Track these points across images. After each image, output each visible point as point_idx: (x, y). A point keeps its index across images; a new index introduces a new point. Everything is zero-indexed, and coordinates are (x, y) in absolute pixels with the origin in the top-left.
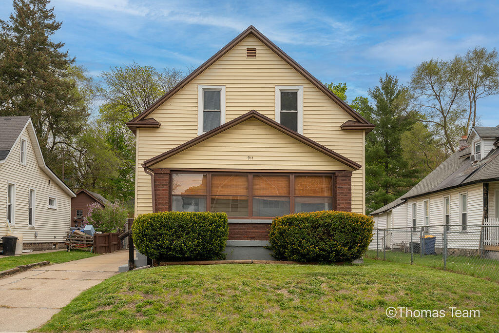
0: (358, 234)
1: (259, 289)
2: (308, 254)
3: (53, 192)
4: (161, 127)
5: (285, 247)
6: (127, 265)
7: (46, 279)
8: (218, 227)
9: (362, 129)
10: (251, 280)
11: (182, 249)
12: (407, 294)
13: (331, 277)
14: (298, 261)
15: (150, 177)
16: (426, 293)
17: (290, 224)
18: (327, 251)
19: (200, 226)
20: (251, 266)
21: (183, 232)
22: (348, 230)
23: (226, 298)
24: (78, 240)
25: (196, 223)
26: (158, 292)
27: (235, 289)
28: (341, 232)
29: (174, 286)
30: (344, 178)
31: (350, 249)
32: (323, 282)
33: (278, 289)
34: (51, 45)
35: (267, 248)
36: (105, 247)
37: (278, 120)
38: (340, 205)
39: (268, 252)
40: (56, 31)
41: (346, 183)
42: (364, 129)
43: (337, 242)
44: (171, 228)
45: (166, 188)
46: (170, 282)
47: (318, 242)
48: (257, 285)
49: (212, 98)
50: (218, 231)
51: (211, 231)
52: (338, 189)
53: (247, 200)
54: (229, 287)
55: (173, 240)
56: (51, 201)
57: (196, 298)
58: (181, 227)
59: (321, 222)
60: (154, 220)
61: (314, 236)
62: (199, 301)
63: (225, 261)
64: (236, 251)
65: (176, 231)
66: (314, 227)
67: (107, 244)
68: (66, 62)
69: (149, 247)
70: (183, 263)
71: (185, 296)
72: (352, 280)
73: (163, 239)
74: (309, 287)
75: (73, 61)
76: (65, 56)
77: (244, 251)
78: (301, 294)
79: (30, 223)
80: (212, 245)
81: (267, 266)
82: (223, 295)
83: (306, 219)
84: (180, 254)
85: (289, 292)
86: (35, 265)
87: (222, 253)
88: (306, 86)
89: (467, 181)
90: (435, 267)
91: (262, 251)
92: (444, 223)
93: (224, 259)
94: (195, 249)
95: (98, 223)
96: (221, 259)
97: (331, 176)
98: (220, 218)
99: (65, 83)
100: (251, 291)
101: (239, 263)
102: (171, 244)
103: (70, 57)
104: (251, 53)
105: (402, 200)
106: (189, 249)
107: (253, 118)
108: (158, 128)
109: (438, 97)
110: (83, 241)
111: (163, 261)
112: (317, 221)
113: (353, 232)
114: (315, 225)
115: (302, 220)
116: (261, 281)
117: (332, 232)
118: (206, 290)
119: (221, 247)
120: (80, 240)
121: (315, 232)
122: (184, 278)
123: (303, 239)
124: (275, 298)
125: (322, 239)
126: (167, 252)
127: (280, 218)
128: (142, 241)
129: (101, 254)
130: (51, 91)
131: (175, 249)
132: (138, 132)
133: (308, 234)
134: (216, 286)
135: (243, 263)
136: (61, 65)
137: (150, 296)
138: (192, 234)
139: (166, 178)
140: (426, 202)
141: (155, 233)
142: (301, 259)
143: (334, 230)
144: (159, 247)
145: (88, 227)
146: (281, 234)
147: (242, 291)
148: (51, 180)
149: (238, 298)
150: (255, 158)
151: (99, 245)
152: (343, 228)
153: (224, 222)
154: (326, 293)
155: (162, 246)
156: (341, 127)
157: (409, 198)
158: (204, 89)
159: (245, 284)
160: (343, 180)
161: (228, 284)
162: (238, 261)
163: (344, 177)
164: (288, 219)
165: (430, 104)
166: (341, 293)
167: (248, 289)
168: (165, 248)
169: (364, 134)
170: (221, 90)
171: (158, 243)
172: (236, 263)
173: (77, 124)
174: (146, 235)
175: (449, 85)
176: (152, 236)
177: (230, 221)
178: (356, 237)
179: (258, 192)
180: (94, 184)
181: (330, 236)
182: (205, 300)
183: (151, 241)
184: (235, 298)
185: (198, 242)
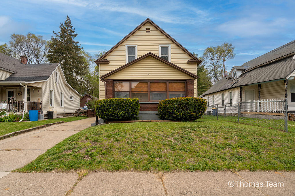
0: (201, 107)
1: (157, 138)
2: (177, 117)
3: (72, 94)
4: (110, 63)
5: (166, 114)
6: (95, 123)
7: (55, 130)
8: (135, 105)
9: (196, 63)
10: (152, 132)
11: (118, 116)
12: (240, 139)
13: (194, 129)
14: (172, 120)
15: (104, 83)
16: (250, 138)
17: (169, 103)
18: (186, 115)
19: (126, 105)
20: (151, 123)
21: (118, 107)
22: (196, 105)
23: (139, 143)
24: (81, 112)
25: (124, 103)
26: (101, 140)
27: (145, 138)
28: (193, 106)
29: (110, 137)
30: (191, 83)
31: (196, 114)
32: (191, 132)
33: (168, 137)
34: (74, 42)
35: (157, 114)
36: (92, 115)
37: (160, 56)
38: (189, 95)
39: (158, 116)
40: (76, 37)
42: (197, 63)
43: (191, 111)
44: (113, 106)
45: (111, 88)
46: (108, 134)
47: (181, 111)
48: (156, 135)
49: (131, 50)
50: (135, 107)
51: (132, 107)
52: (188, 88)
53: (148, 93)
54: (141, 137)
55: (114, 112)
56: (71, 98)
57: (122, 144)
58: (117, 105)
59: (183, 102)
60: (104, 102)
61: (180, 108)
62: (124, 146)
63: (138, 121)
64: (143, 116)
65: (115, 108)
66: (180, 104)
67: (93, 114)
68: (80, 49)
69: (102, 115)
70: (119, 122)
71: (116, 143)
72: (206, 131)
73: (109, 111)
74: (185, 136)
75: (82, 48)
76: (80, 46)
77: (147, 116)
78: (182, 140)
79: (61, 106)
80: (132, 113)
81: (159, 123)
82: (137, 142)
83: (176, 100)
84: (117, 118)
85: (174, 139)
86: (56, 123)
87: (137, 117)
88: (171, 44)
89: (233, 87)
90: (231, 122)
91: (155, 116)
92: (229, 103)
93: (138, 120)
94: (124, 116)
95: (90, 106)
96: (136, 120)
97: (185, 82)
98: (136, 101)
99: (79, 56)
100: (153, 138)
101: (145, 122)
102: (113, 113)
103: (81, 47)
104: (148, 30)
105: (203, 95)
106: (121, 115)
107: (150, 56)
108: (108, 63)
109: (212, 60)
110: (83, 112)
111: (109, 121)
112: (181, 101)
113: (198, 106)
114: (180, 103)
115: (174, 101)
116: (158, 132)
117: (188, 107)
118: (128, 139)
119: (136, 114)
120: (82, 112)
121: (180, 107)
122: (117, 131)
123: (175, 110)
124: (167, 143)
125: (183, 110)
126: (111, 117)
127: (164, 101)
128: (99, 112)
129: (90, 117)
130: (74, 59)
131: (115, 115)
132: (100, 65)
133: (177, 108)
134: (133, 136)
135: (147, 122)
136: (78, 50)
137: (96, 143)
138: (122, 109)
139: (111, 84)
140: (214, 96)
141: (105, 108)
142: (173, 119)
143: (190, 105)
144: (107, 115)
145: (85, 107)
146: (164, 108)
147: (149, 139)
148: (70, 89)
149: (147, 144)
150: (151, 74)
151: (89, 114)
152: (194, 104)
153: (138, 103)
154: (195, 139)
155: (108, 114)
156: (187, 62)
157: (206, 95)
158: (128, 47)
159: (149, 134)
160: (190, 84)
161: (140, 134)
162: (144, 120)
164: (168, 101)
165: (210, 62)
166: (203, 139)
167: (151, 138)
168: (110, 115)
169: (197, 65)
170: (135, 47)
171: (107, 113)
172: (143, 121)
173: (85, 71)
174: (101, 109)
175: (216, 55)
176: (104, 109)
177: (140, 102)
178: (199, 109)
179: (153, 89)
180: (93, 93)
181: (187, 108)
182: (127, 145)
183: (103, 112)
184: (145, 144)
185: (125, 112)
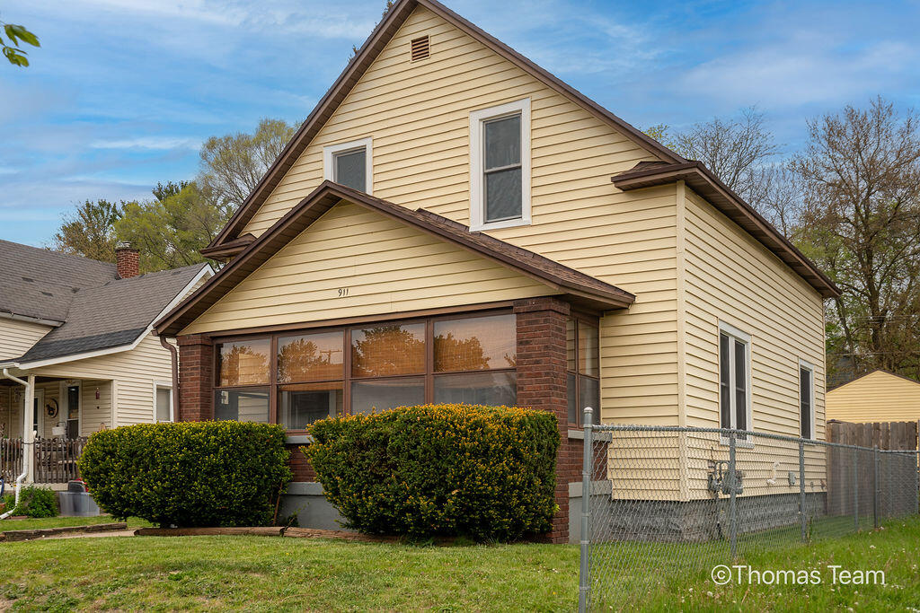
30: (533, 317)
38: (522, 388)
41: (540, 328)
43: (407, 482)
45: (197, 374)
52: (520, 348)
64: (317, 507)
88: (535, 96)
104: (420, 49)
114: (360, 442)
156: (614, 184)
158: (335, 154)
163: (533, 315)
170: (365, 148)
178: (447, 471)
